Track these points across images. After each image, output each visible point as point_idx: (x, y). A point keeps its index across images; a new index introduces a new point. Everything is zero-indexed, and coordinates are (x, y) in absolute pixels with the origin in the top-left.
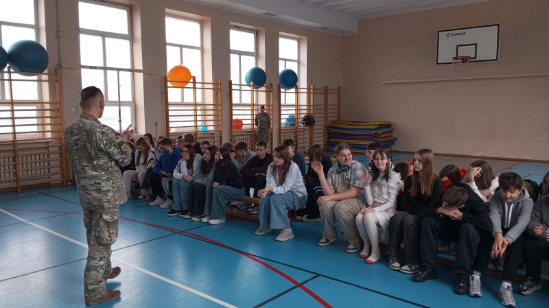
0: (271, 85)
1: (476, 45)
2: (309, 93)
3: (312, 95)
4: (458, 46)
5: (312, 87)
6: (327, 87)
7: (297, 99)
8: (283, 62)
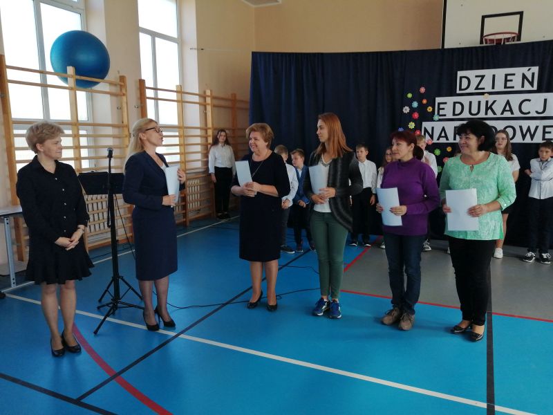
0: (122, 78)
1: (521, 14)
2: (204, 105)
3: (209, 108)
4: (484, 17)
5: (208, 93)
6: (234, 95)
7: (182, 114)
8: (149, 38)
